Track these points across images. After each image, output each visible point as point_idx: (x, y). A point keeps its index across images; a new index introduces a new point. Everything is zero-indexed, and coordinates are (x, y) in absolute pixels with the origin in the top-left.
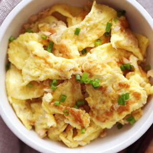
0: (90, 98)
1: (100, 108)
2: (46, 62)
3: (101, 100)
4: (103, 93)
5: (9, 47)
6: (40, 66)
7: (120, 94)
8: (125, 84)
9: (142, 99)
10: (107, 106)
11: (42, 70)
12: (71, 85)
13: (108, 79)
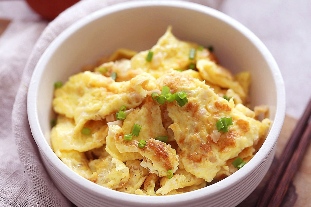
0: (175, 124)
1: (192, 139)
2: (109, 90)
3: (192, 126)
4: (193, 116)
5: (54, 97)
6: (100, 96)
7: (219, 118)
8: (224, 105)
9: (252, 131)
10: (202, 137)
11: (103, 100)
12: (147, 110)
13: (198, 94)
